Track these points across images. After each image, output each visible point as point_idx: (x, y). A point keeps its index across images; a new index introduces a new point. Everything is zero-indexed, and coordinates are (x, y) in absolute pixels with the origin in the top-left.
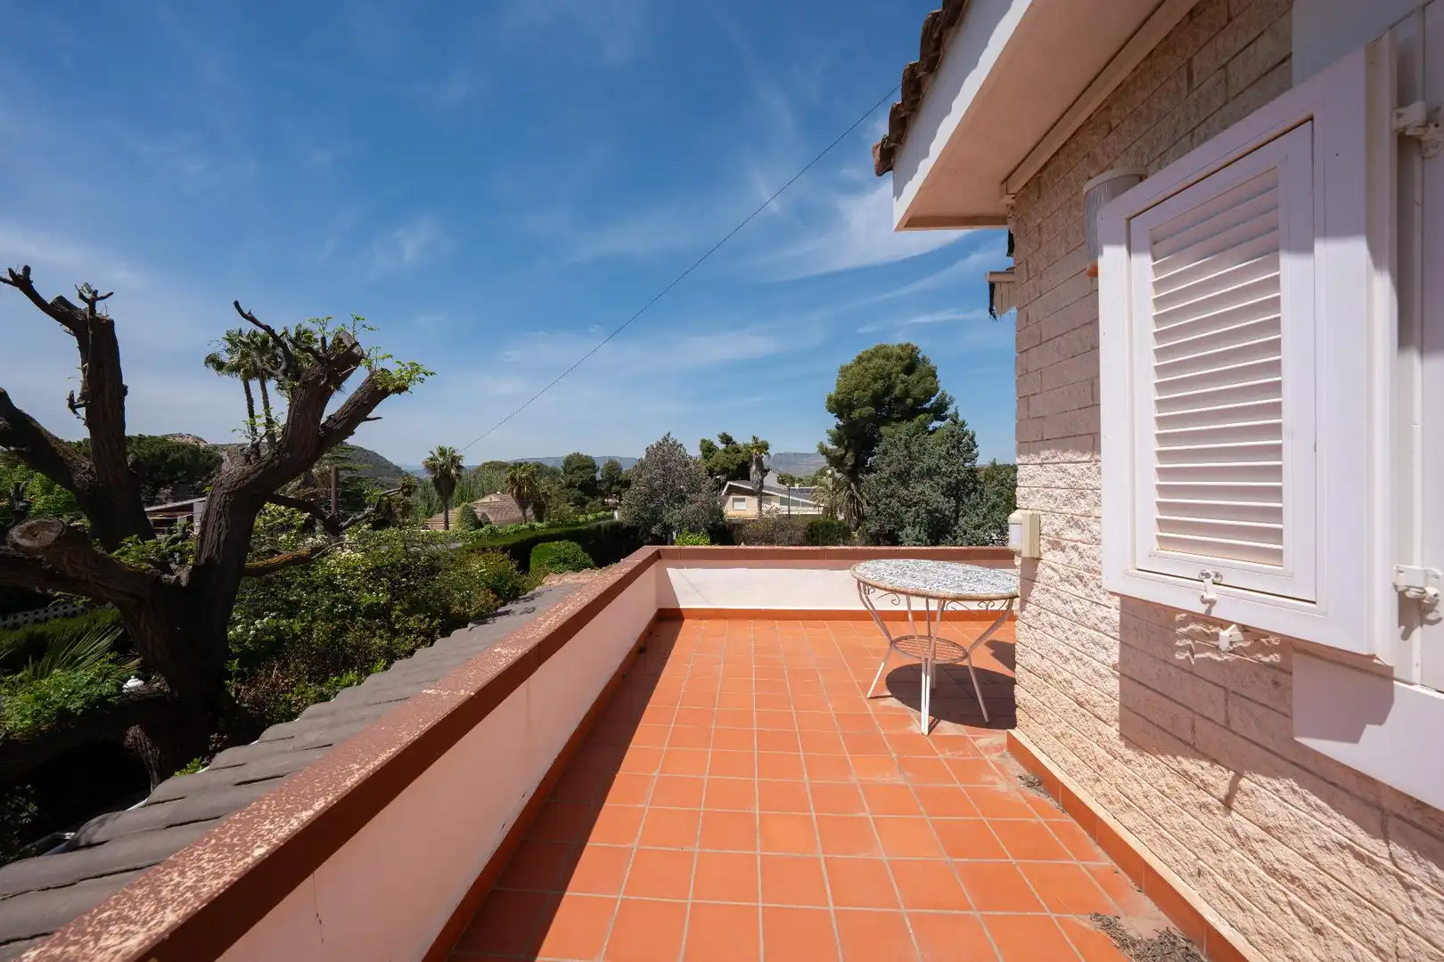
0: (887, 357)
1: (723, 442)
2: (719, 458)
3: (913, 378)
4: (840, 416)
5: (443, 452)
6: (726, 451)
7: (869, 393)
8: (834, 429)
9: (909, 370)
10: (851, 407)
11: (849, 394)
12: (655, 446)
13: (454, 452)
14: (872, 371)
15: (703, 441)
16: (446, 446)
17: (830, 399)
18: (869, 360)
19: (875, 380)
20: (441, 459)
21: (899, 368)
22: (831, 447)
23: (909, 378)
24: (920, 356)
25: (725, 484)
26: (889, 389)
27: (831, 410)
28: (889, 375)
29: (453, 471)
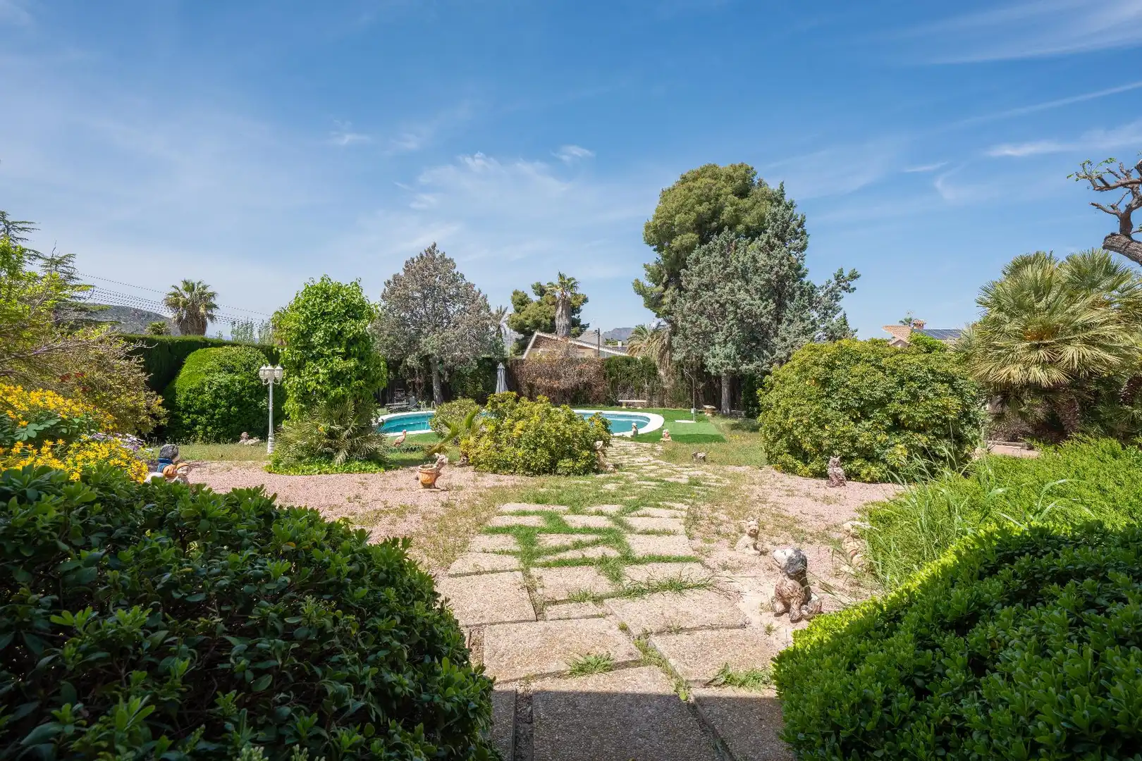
0: (715, 177)
1: (537, 294)
2: (531, 310)
3: (746, 203)
4: (659, 250)
5: (190, 287)
6: (540, 304)
7: (693, 216)
8: (652, 264)
9: (743, 193)
10: (672, 236)
11: (671, 217)
12: (416, 260)
13: (204, 288)
14: (696, 191)
15: (516, 293)
16: (194, 279)
17: (648, 227)
18: (695, 179)
19: (700, 203)
20: (188, 296)
21: (729, 189)
22: (648, 284)
23: (740, 201)
24: (756, 180)
25: (532, 334)
26: (716, 213)
27: (649, 242)
28: (718, 196)
29: (202, 310)
